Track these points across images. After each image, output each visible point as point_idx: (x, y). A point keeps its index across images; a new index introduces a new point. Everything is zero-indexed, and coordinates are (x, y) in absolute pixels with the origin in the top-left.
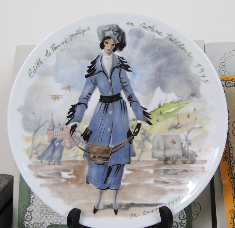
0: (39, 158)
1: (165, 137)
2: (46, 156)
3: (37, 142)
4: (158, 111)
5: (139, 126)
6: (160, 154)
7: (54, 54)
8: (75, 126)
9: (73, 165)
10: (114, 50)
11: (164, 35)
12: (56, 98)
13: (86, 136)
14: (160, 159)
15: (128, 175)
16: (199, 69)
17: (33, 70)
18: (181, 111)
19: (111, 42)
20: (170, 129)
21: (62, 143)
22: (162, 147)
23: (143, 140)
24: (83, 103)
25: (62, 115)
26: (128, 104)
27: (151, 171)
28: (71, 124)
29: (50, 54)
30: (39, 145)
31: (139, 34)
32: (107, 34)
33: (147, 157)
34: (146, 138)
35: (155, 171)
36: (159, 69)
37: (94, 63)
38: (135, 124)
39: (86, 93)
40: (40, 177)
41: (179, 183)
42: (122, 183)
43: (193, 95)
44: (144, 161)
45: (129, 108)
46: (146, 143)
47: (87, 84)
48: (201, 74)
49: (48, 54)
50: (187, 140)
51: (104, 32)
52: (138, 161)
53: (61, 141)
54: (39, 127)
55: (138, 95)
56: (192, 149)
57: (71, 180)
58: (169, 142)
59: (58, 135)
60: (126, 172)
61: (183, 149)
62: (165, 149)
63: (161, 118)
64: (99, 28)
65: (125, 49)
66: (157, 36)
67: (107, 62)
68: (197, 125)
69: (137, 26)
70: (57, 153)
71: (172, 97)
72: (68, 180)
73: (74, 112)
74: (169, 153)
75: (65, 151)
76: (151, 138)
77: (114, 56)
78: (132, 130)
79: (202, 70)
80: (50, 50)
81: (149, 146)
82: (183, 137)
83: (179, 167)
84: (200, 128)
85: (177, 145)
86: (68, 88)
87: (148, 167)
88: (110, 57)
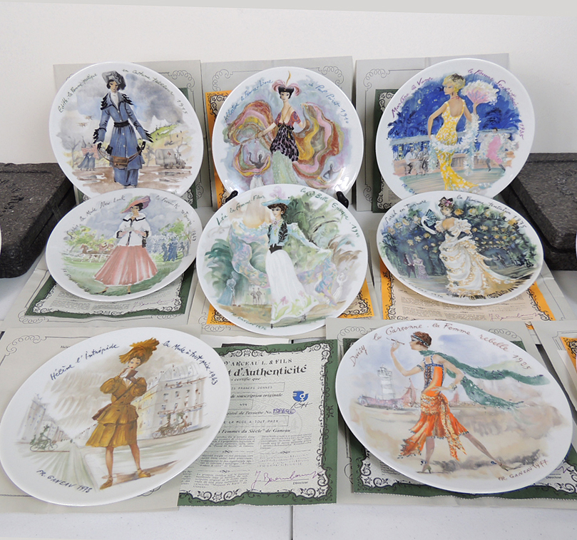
0: (79, 167)
1: (163, 150)
2: (84, 166)
3: (75, 156)
4: (156, 133)
5: (144, 143)
6: (161, 162)
7: (74, 94)
8: (100, 144)
9: (103, 170)
10: (118, 89)
11: (151, 80)
12: (83, 125)
13: (109, 150)
14: (161, 165)
15: (141, 176)
16: (180, 103)
17: (61, 107)
18: (172, 133)
19: (114, 83)
20: (165, 145)
21: (93, 156)
22: (162, 157)
23: (149, 153)
24: (103, 128)
25: (90, 137)
26: (134, 128)
27: (157, 173)
28: (97, 143)
29: (71, 95)
30: (77, 159)
31: (134, 78)
32: (110, 78)
33: (152, 164)
34: (150, 151)
35: (159, 173)
36: (152, 103)
37: (105, 99)
38: (141, 141)
39: (104, 121)
40: (82, 180)
41: (176, 181)
42: (138, 182)
43: (179, 121)
44: (151, 167)
45: (136, 131)
46: (151, 154)
47: (103, 114)
48: (182, 107)
49: (70, 95)
50: (178, 152)
51: (107, 77)
52: (147, 166)
53: (92, 155)
54: (75, 146)
55: (140, 122)
56: (182, 158)
57: (104, 180)
58: (166, 154)
59: (90, 151)
60: (140, 174)
61: (176, 158)
62: (164, 159)
63: (158, 137)
64: (103, 74)
65: (126, 88)
66: (147, 79)
67: (115, 98)
68: (183, 143)
69: (131, 72)
70: (91, 163)
71: (164, 122)
72: (101, 180)
73: (98, 135)
74: (168, 161)
75: (96, 161)
76: (154, 151)
77: (119, 93)
78: (140, 146)
79: (182, 105)
80: (71, 92)
81: (153, 157)
82: (175, 150)
83: (175, 171)
84: (186, 144)
85: (172, 156)
86: (90, 117)
87: (154, 171)
88: (116, 94)
